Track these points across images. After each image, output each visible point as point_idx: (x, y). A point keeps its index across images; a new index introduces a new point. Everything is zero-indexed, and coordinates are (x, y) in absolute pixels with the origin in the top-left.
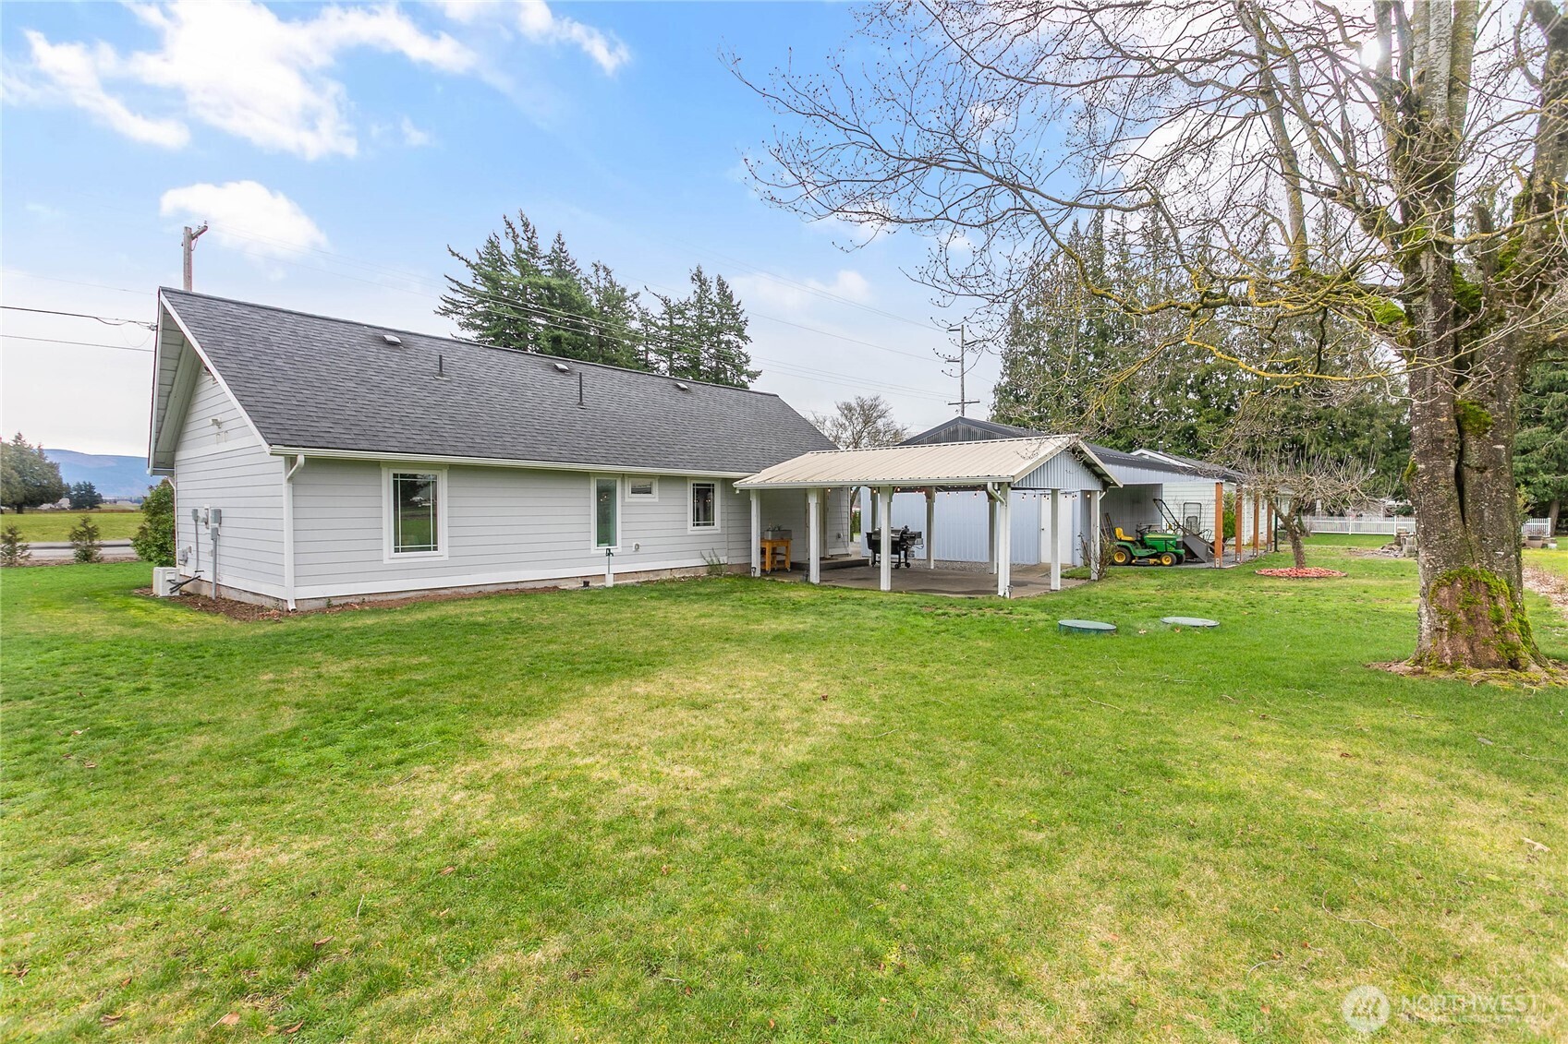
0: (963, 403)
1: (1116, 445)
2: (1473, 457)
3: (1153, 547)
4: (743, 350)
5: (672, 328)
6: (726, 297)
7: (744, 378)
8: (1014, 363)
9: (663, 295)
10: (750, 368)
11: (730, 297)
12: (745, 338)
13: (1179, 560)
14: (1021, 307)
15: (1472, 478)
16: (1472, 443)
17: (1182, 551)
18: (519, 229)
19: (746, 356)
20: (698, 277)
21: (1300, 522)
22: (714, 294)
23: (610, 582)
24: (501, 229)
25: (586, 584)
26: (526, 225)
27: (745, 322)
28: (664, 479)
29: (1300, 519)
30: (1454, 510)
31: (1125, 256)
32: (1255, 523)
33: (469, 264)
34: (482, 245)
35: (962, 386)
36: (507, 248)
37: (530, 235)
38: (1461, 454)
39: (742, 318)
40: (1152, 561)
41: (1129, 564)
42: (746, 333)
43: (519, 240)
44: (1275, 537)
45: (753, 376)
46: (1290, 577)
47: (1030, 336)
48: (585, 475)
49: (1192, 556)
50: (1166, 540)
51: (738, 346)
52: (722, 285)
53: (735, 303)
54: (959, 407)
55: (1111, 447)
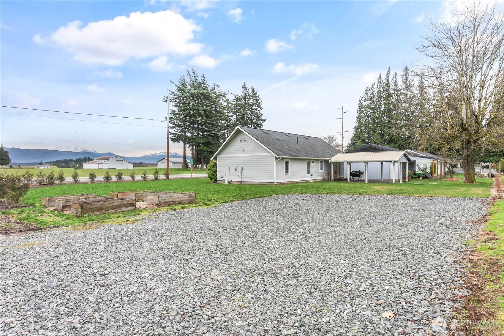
0: (343, 132)
1: (395, 146)
2: (469, 160)
3: (418, 175)
4: (261, 112)
5: (237, 105)
6: (254, 94)
7: (261, 122)
8: (360, 119)
9: (234, 93)
10: (263, 118)
11: (256, 94)
12: (261, 108)
13: (424, 178)
14: (362, 101)
15: (469, 162)
16: (469, 158)
17: (425, 176)
18: (192, 74)
19: (261, 114)
20: (244, 87)
21: (452, 170)
22: (250, 92)
23: (312, 181)
24: (186, 74)
25: (307, 182)
26: (194, 72)
27: (261, 102)
28: (316, 160)
29: (452, 169)
30: (467, 166)
31: (396, 85)
32: (440, 170)
33: (176, 86)
34: (179, 79)
35: (342, 126)
36: (188, 80)
37: (195, 75)
38: (468, 160)
39: (260, 101)
40: (418, 178)
41: (412, 179)
42: (262, 106)
43: (191, 77)
44: (446, 174)
45: (264, 121)
46: (449, 180)
47: (365, 110)
48: (306, 159)
49: (426, 177)
50: (421, 173)
51: (259, 111)
52: (253, 90)
53: (257, 95)
54: (341, 133)
55: (393, 147)
